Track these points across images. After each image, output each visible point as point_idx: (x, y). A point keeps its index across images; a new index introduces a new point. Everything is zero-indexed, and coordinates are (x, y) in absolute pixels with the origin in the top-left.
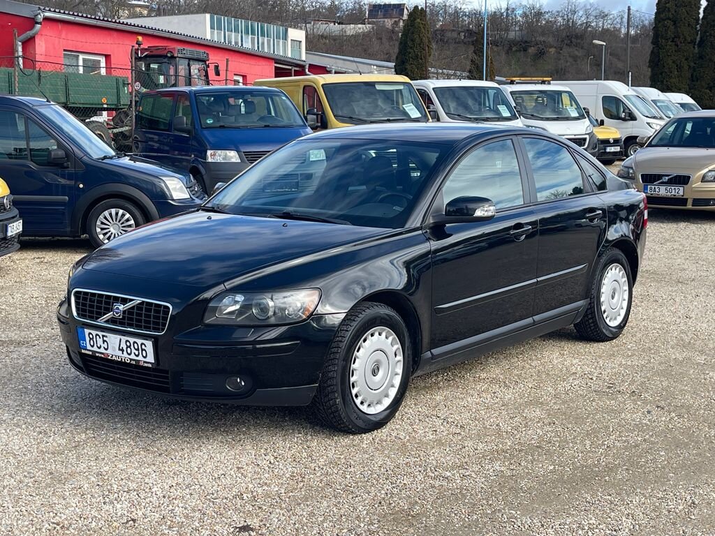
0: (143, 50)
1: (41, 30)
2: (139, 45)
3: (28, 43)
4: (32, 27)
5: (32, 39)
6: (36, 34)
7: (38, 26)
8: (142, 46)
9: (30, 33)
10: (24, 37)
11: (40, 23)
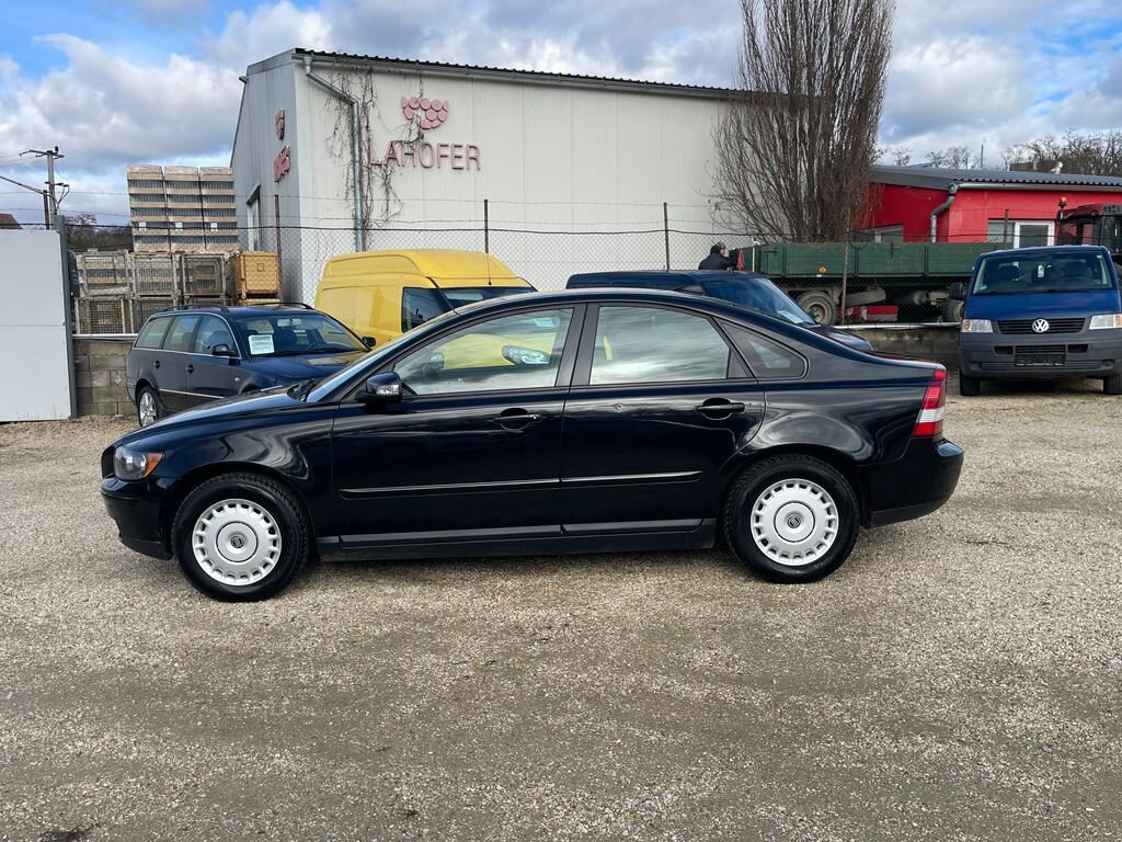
0: (1066, 212)
1: (954, 200)
2: (1062, 206)
3: (943, 215)
4: (946, 199)
5: (947, 210)
6: (950, 205)
7: (952, 198)
8: (1065, 208)
9: (943, 206)
10: (937, 210)
11: (954, 195)
